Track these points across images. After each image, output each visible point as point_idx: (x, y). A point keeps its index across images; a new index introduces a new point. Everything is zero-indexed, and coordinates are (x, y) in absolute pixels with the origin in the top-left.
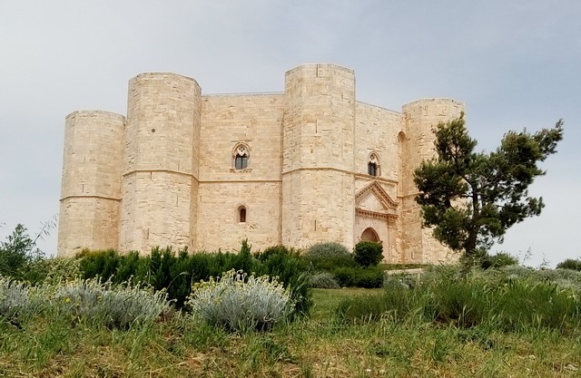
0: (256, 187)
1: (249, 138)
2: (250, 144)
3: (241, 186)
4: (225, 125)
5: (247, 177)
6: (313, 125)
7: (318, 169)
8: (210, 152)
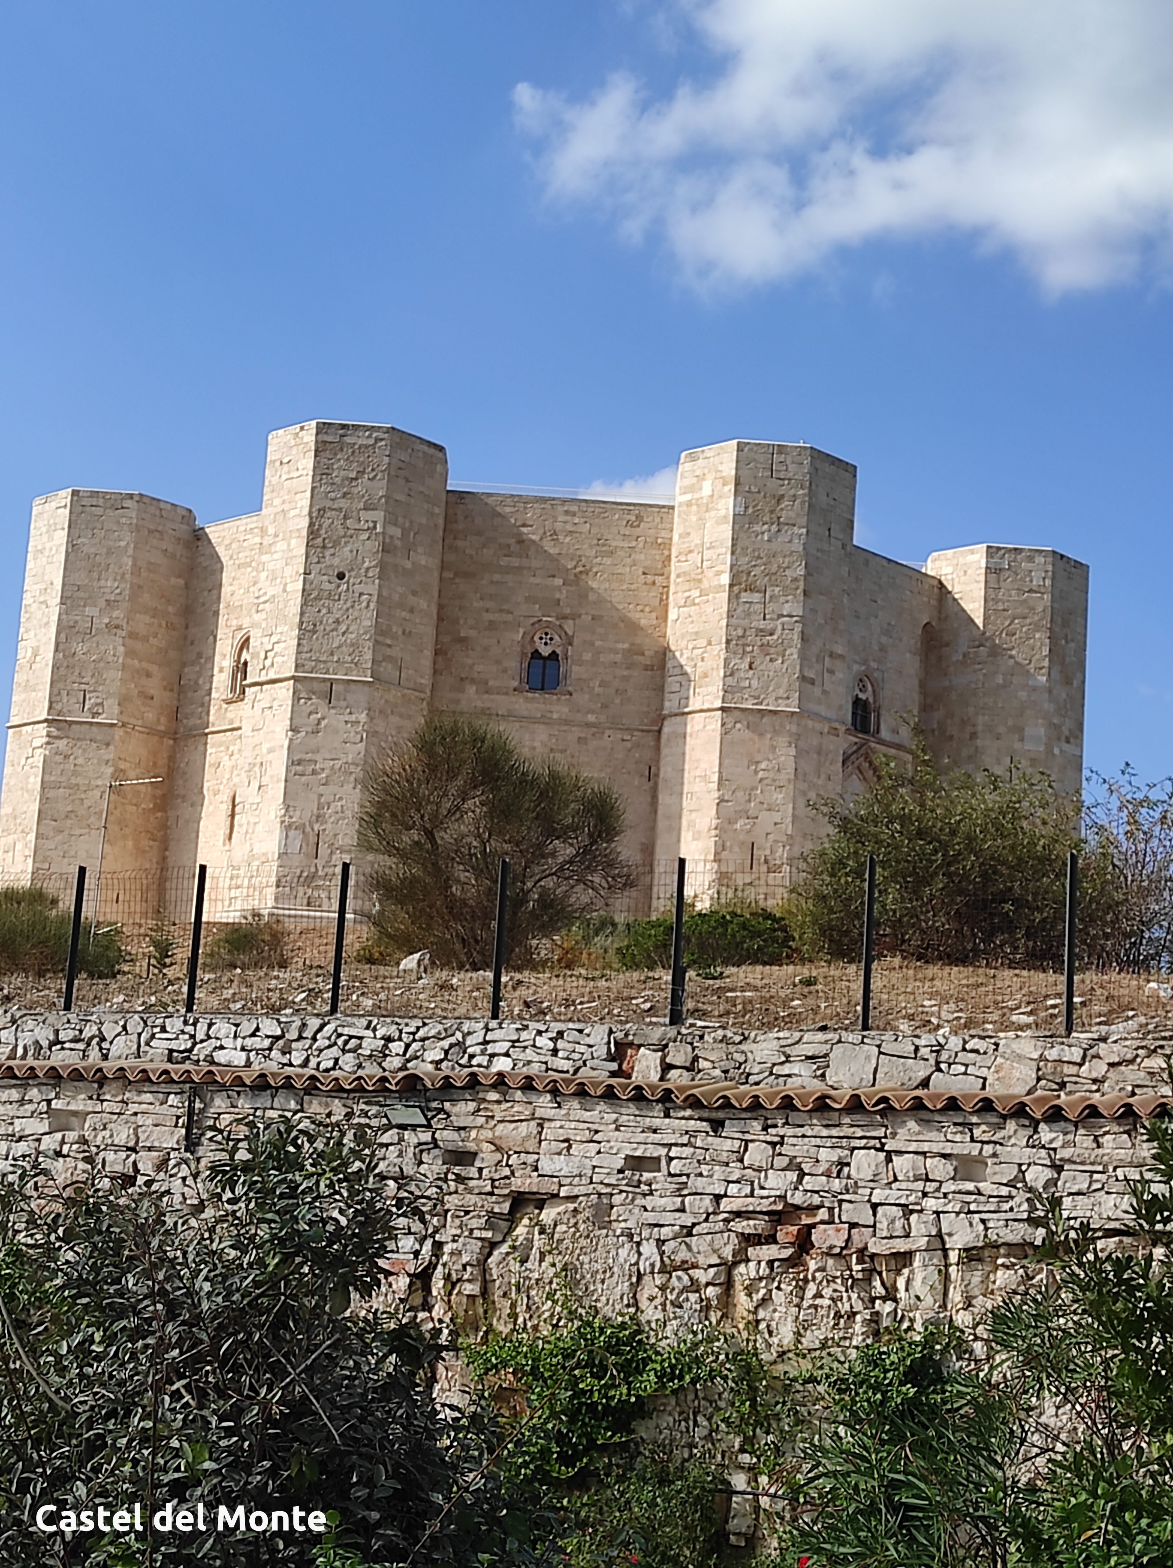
1: (568, 611)
2: (570, 628)
4: (509, 570)
5: (560, 711)
6: (755, 598)
8: (463, 640)
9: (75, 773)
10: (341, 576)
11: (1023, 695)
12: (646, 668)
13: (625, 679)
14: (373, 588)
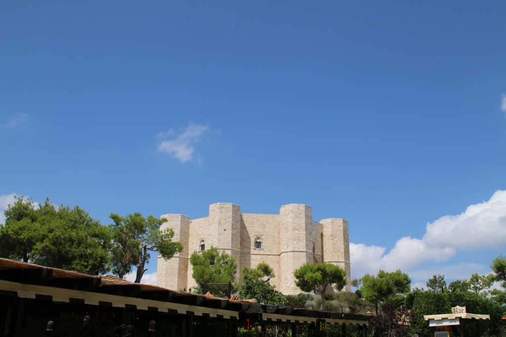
0: (266, 257)
1: (262, 234)
2: (263, 237)
3: (259, 256)
4: (251, 227)
5: (262, 252)
6: (297, 231)
7: (300, 252)
8: (244, 240)
9: (172, 266)
10: (225, 230)
11: (339, 245)
12: (277, 244)
13: (273, 246)
14: (231, 232)
